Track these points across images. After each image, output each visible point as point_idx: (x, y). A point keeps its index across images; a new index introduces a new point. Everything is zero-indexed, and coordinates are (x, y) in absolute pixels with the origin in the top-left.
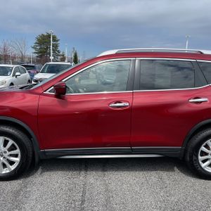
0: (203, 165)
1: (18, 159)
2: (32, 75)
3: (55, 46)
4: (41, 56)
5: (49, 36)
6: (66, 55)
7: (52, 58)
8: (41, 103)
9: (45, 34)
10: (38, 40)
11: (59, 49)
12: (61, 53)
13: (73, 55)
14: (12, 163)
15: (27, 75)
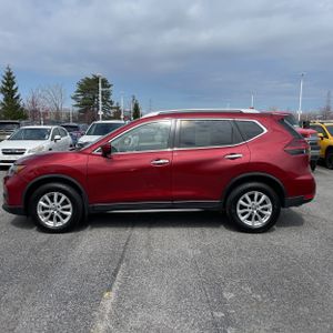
0: (242, 218)
1: (69, 213)
2: (75, 139)
3: (106, 95)
4: (85, 111)
5: (96, 80)
6: (122, 108)
7: (101, 113)
8: (90, 162)
9: (91, 77)
10: (81, 86)
11: (112, 98)
12: (115, 105)
13: (132, 106)
14: (65, 217)
15: (68, 139)
